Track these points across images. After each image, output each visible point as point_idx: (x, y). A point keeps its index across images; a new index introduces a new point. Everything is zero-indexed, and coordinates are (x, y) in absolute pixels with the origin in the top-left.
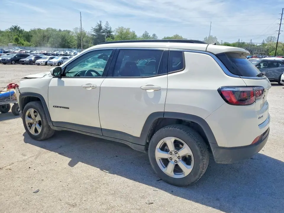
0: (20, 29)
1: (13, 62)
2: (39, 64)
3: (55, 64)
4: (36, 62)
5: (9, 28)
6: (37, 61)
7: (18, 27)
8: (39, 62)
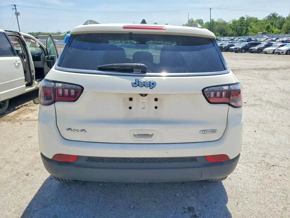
0: (277, 16)
1: (243, 51)
2: (266, 53)
3: (283, 52)
4: (264, 51)
5: (266, 17)
6: (265, 49)
7: (276, 14)
8: (266, 51)
